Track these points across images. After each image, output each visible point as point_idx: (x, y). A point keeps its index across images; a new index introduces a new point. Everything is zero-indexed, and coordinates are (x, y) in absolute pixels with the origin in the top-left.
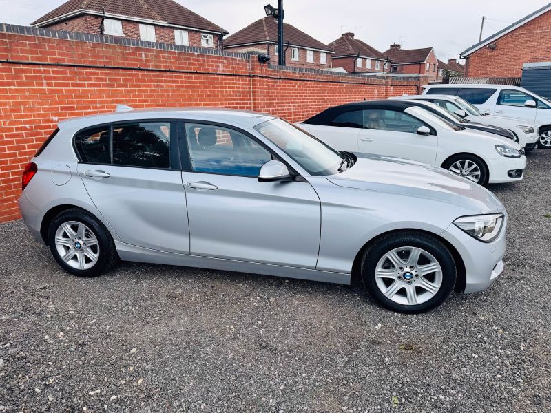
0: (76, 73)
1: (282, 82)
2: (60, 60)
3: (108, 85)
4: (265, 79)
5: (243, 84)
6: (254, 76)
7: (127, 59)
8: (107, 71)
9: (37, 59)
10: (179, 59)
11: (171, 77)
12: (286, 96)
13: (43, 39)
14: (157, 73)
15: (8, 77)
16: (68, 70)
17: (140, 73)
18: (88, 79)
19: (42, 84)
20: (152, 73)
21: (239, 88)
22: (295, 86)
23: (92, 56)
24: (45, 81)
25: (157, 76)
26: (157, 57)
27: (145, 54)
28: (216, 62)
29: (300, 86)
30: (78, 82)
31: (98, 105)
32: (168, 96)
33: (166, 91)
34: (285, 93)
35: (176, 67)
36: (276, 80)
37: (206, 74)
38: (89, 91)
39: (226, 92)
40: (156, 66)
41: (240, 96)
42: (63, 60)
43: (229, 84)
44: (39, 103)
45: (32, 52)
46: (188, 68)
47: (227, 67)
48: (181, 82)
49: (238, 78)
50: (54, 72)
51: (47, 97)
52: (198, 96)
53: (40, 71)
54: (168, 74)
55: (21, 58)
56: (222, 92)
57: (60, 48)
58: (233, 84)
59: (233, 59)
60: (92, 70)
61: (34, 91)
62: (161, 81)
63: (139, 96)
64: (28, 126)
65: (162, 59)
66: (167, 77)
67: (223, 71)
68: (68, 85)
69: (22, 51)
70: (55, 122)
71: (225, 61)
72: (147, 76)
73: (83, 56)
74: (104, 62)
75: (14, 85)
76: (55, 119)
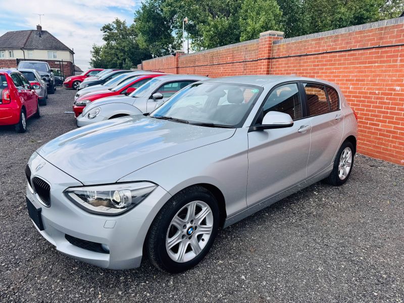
9: (400, 41)
15: (375, 57)
19: (396, 61)
24: (399, 58)
44: (389, 76)
45: (397, 36)
51: (397, 71)
55: (388, 42)
61: (390, 66)
64: (377, 92)
69: (391, 37)
70: (397, 91)
75: (378, 63)
76: (398, 88)
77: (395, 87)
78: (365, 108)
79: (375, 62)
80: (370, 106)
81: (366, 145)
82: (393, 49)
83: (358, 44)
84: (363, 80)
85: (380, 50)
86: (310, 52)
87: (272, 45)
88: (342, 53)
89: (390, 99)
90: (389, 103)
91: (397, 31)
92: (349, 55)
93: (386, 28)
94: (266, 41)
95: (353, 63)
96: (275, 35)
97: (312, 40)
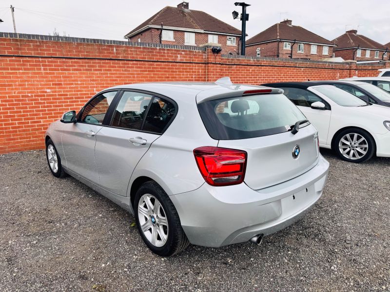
0: (64, 62)
1: (236, 68)
2: (53, 54)
3: (87, 70)
4: (218, 65)
5: (199, 69)
6: (208, 63)
7: (103, 53)
8: (86, 61)
9: (38, 54)
10: (144, 52)
11: (137, 64)
12: (239, 78)
13: (43, 41)
14: (125, 62)
15: (18, 65)
16: (59, 60)
17: (111, 62)
18: (72, 66)
19: (40, 69)
20: (121, 62)
21: (195, 72)
22: (249, 70)
23: (76, 52)
24: (42, 67)
25: (125, 64)
26: (125, 51)
27: (116, 50)
28: (175, 54)
29: (254, 70)
30: (65, 68)
31: (79, 82)
32: (134, 77)
33: (131, 74)
34: (239, 75)
35: (141, 58)
36: (230, 66)
37: (166, 62)
38: (73, 74)
39: (183, 75)
40: (125, 57)
41: (195, 77)
42: (56, 54)
43: (186, 69)
44: (37, 81)
45: (34, 50)
46: (151, 58)
47: (184, 57)
48: (145, 68)
49: (194, 65)
50: (48, 62)
51: (43, 77)
52: (159, 77)
53: (39, 61)
54: (134, 62)
55: (27, 53)
56: (179, 75)
57: (53, 47)
58: (190, 69)
59: (190, 51)
60: (76, 60)
61: (35, 73)
62: (128, 67)
63: (110, 77)
64: (29, 95)
65: (129, 52)
66: (133, 64)
67: (181, 60)
68: (58, 70)
69: (28, 49)
70: (48, 93)
71: (183, 53)
72: (117, 64)
73: (70, 51)
74: (84, 55)
75: (22, 70)
76: (48, 90)
77: (46, 90)
91: (33, 45)
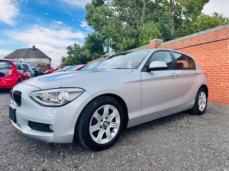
15: (215, 47)
44: (224, 56)
61: (223, 51)
64: (218, 65)
69: (222, 35)
75: (216, 49)
77: (228, 62)
78: (212, 75)
79: (215, 49)
80: (214, 74)
81: (214, 96)
82: (224, 41)
83: (204, 41)
84: (209, 60)
85: (217, 43)
86: (178, 47)
87: (157, 46)
88: (196, 46)
89: (226, 68)
90: (225, 71)
91: (225, 31)
92: (200, 47)
93: (219, 30)
94: (153, 44)
95: (202, 51)
96: (158, 41)
97: (179, 41)
